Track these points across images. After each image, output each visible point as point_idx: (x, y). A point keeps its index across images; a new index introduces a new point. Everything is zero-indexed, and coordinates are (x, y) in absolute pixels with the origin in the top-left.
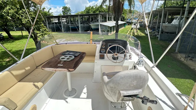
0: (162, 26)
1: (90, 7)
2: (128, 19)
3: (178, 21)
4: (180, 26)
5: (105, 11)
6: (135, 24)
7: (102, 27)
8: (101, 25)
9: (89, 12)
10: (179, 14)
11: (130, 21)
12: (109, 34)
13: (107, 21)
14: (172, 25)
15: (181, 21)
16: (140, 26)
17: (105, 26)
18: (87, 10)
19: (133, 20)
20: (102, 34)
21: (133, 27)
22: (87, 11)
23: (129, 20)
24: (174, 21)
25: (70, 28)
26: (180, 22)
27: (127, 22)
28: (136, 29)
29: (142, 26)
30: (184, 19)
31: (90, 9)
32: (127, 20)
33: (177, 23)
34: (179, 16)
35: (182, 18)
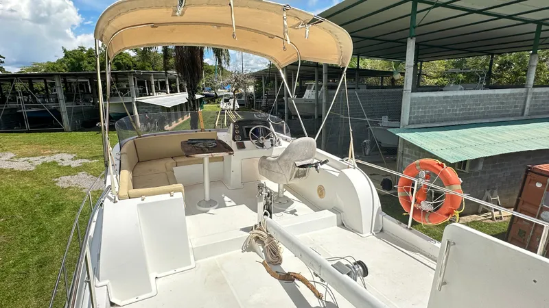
0: (287, 103)
1: (82, 50)
2: (206, 88)
3: (314, 93)
4: (320, 102)
5: (135, 65)
6: (226, 101)
7: (144, 109)
8: (137, 102)
9: (80, 65)
10: (312, 79)
11: (212, 93)
12: (167, 127)
13: (155, 94)
14: (306, 100)
15: (320, 92)
16: (239, 105)
17: (152, 106)
18: (73, 60)
19: (219, 90)
20: (145, 129)
21: (224, 108)
22: (72, 64)
23: (209, 90)
24: (308, 91)
25: (25, 116)
26: (317, 94)
27: (207, 96)
28: (234, 113)
29: (243, 105)
30: (323, 88)
31: (82, 56)
32: (203, 89)
33: (313, 97)
34: (314, 83)
35: (319, 88)
